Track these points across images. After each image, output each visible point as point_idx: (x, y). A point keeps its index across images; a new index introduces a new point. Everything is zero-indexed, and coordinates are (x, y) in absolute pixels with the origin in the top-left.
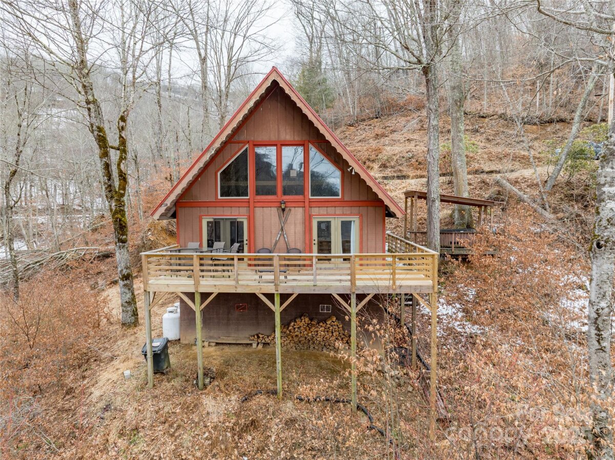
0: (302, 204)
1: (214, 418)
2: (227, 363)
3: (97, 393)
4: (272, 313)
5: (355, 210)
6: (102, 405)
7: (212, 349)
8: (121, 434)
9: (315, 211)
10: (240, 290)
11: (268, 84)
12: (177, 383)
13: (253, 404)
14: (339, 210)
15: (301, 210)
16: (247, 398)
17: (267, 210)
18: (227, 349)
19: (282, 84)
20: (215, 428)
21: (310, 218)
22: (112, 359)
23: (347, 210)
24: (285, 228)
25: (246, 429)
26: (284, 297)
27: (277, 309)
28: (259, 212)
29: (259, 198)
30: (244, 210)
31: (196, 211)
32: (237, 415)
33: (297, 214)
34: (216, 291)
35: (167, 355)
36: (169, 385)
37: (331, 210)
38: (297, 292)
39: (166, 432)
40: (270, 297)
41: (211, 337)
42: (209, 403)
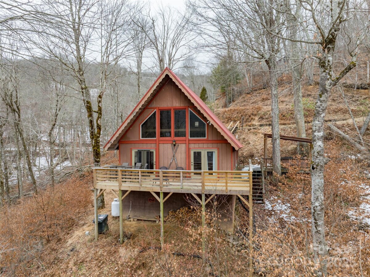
0: (184, 142)
1: (123, 260)
2: (139, 231)
3: (70, 241)
4: (159, 203)
5: (215, 145)
6: (70, 248)
7: (134, 222)
8: (75, 264)
9: (192, 146)
10: (142, 190)
11: (163, 76)
12: (109, 239)
13: (146, 254)
14: (205, 146)
15: (184, 145)
16: (144, 250)
17: (166, 145)
18: (142, 223)
19: (171, 76)
20: (122, 265)
21: (189, 150)
22: (83, 225)
23: (210, 145)
24: (176, 155)
25: (139, 268)
26: (165, 194)
27: (161, 200)
28: (161, 146)
29: (162, 138)
30: (153, 145)
31: (129, 146)
32: (136, 259)
33: (182, 148)
34: (130, 190)
35: (106, 225)
36: (105, 240)
37: (201, 145)
38: (172, 192)
39: (96, 265)
40: (158, 194)
41: (135, 216)
42: (122, 251)
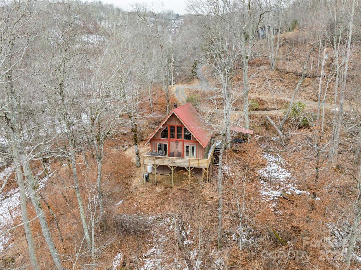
0: (181, 141)
1: (158, 192)
2: (162, 180)
3: (133, 185)
4: (171, 170)
5: (195, 143)
6: (135, 187)
7: (159, 176)
8: (139, 194)
9: (185, 143)
10: (164, 165)
11: (172, 114)
12: (151, 184)
14: (191, 143)
15: (181, 143)
16: (166, 188)
17: (173, 142)
18: (163, 176)
19: (175, 114)
20: (158, 194)
21: (183, 145)
22: (135, 177)
23: (193, 143)
24: (178, 147)
25: (165, 194)
26: (174, 167)
28: (171, 142)
29: (171, 139)
30: (167, 142)
31: (155, 142)
32: (163, 191)
33: (180, 144)
34: (159, 164)
35: (148, 177)
36: (149, 184)
37: (189, 143)
38: (177, 166)
39: (148, 194)
40: (171, 166)
41: (159, 173)
42: (157, 188)
